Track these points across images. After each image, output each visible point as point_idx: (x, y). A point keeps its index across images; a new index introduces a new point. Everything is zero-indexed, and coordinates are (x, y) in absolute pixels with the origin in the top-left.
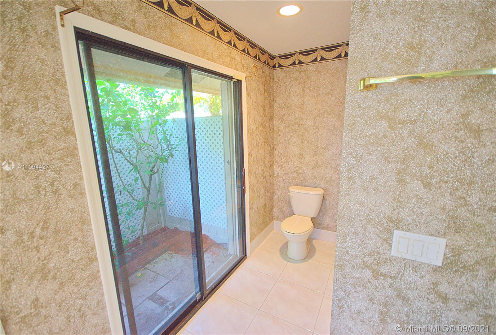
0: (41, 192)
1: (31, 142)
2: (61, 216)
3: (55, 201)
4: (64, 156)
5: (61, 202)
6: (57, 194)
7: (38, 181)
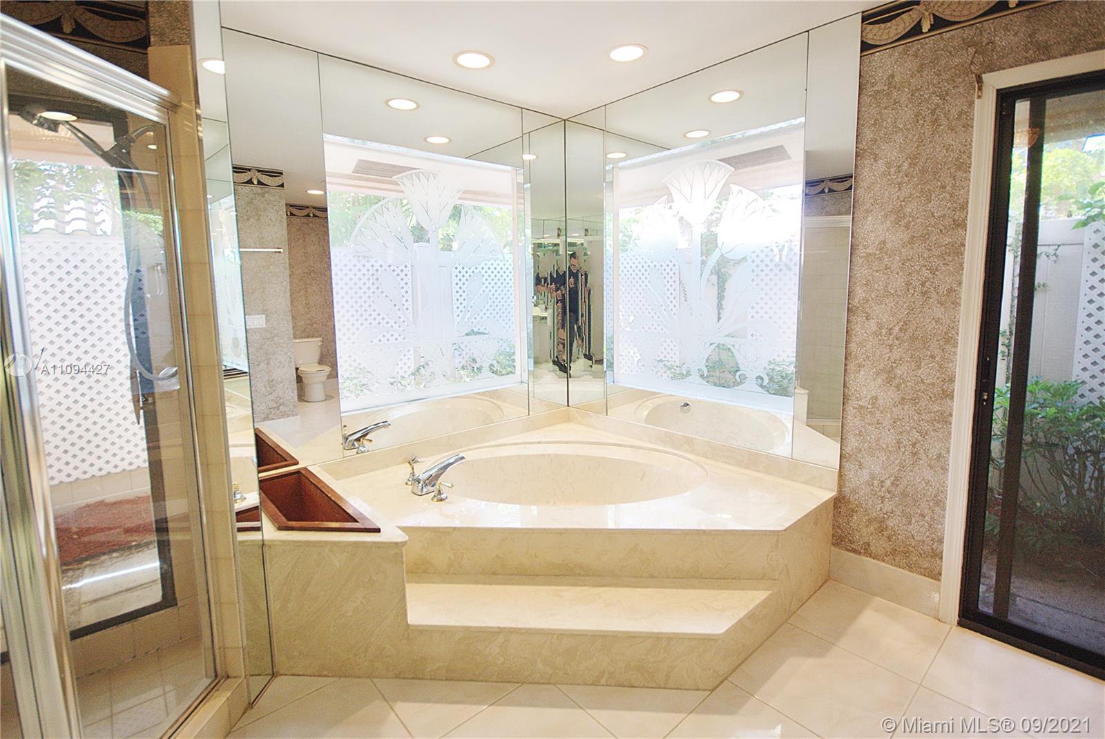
0: (910, 290)
1: (914, 237)
2: (923, 322)
3: (921, 303)
4: (946, 253)
5: (928, 307)
6: (926, 296)
7: (910, 278)
